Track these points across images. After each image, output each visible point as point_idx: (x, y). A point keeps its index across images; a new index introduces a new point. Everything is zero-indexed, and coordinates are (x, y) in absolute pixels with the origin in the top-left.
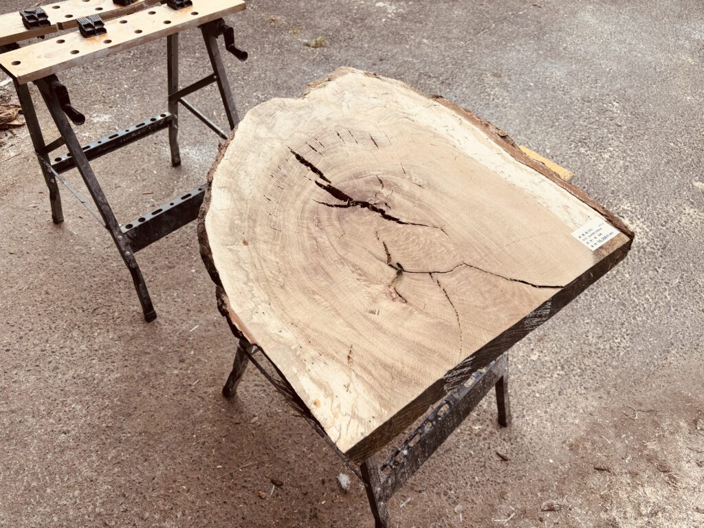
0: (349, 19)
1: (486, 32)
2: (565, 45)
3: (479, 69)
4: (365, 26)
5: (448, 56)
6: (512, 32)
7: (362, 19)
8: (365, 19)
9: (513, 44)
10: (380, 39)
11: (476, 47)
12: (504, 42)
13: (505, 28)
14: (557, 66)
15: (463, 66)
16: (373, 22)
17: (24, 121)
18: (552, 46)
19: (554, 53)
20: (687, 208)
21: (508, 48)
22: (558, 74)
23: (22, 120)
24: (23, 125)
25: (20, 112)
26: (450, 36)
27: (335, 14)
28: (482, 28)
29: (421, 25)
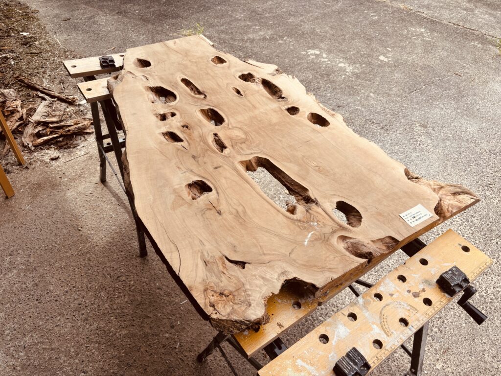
0: (318, 74)
1: (418, 92)
2: (478, 107)
3: (411, 120)
4: (330, 80)
5: (388, 108)
6: (438, 94)
7: (328, 75)
8: (330, 75)
9: (438, 103)
10: (339, 90)
11: (409, 102)
12: (431, 101)
13: (433, 90)
14: (471, 123)
15: (398, 117)
16: (335, 78)
17: (94, 130)
18: (468, 107)
19: (469, 112)
21: (434, 106)
22: (471, 129)
23: (92, 129)
24: (92, 133)
25: (92, 124)
26: (390, 93)
27: (309, 69)
28: (415, 89)
29: (370, 83)
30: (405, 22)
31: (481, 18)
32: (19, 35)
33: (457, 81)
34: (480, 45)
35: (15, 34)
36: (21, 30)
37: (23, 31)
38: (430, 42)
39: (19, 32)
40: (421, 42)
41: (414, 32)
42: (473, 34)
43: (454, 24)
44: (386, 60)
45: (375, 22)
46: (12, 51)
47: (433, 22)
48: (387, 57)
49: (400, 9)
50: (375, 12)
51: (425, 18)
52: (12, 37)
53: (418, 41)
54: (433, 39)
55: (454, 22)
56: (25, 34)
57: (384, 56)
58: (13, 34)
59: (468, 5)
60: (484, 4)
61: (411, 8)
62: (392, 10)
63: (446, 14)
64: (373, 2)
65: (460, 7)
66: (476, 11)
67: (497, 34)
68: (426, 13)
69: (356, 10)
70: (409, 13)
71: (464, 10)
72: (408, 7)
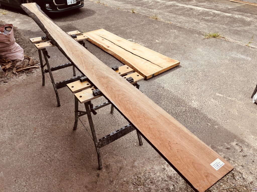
20: (212, 100)
30: (169, 28)
31: (201, 26)
33: (185, 48)
34: (198, 36)
38: (177, 35)
40: (174, 35)
41: (172, 31)
42: (196, 31)
45: (157, 28)
47: (181, 28)
49: (169, 23)
50: (157, 25)
51: (178, 26)
54: (179, 34)
55: (189, 28)
57: (158, 40)
59: (198, 21)
60: (204, 20)
61: (173, 23)
62: (165, 24)
63: (187, 25)
64: (157, 21)
65: (194, 22)
66: (200, 23)
67: (206, 31)
68: (179, 25)
69: (150, 24)
70: (171, 25)
71: (195, 23)
72: (172, 22)
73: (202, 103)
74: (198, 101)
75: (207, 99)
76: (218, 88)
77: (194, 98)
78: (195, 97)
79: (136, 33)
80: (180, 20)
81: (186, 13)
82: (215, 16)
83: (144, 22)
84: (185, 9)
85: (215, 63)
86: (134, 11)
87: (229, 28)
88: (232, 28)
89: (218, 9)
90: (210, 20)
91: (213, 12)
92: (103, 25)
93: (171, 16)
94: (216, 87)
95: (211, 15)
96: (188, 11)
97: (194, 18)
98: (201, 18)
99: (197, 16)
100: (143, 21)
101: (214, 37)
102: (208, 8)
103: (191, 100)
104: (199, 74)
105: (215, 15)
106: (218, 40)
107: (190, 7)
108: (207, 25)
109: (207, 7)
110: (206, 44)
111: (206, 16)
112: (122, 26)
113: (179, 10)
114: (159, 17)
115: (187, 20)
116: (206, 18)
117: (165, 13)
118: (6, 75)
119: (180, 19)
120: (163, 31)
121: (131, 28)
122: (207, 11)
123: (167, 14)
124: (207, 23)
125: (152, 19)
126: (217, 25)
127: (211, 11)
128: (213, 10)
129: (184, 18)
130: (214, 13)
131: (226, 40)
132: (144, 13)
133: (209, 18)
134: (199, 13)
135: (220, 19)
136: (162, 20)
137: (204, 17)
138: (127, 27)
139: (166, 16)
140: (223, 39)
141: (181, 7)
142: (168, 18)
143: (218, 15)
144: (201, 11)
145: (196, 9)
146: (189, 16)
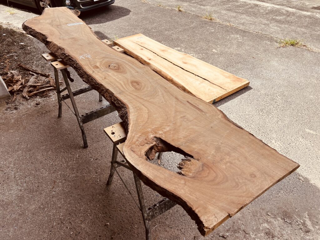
1: (231, 67)
6: (242, 67)
13: (239, 66)
18: (257, 73)
19: (257, 76)
20: (300, 139)
30: (229, 32)
31: (272, 28)
32: (19, 44)
33: (253, 61)
34: (269, 43)
35: (17, 44)
36: (20, 42)
37: (21, 42)
38: (241, 42)
39: (18, 43)
40: (236, 42)
41: (233, 37)
42: (266, 37)
43: (256, 32)
44: (216, 51)
45: (212, 33)
46: (16, 52)
47: (244, 32)
48: (217, 50)
50: (213, 28)
51: (241, 30)
52: (15, 45)
53: (235, 42)
54: (243, 40)
55: (256, 31)
56: (22, 44)
57: (215, 49)
58: (15, 44)
59: (266, 22)
60: (276, 21)
61: (234, 25)
62: (222, 27)
63: (252, 27)
64: (212, 22)
65: (262, 24)
66: (271, 25)
67: (280, 36)
68: (241, 27)
69: (203, 27)
70: (232, 28)
71: (264, 25)
72: (232, 24)
73: (287, 145)
74: (280, 142)
75: (292, 138)
76: (307, 121)
77: (274, 136)
78: (276, 135)
79: (185, 39)
80: (243, 21)
81: (250, 11)
82: (288, 16)
83: (194, 24)
84: (247, 5)
85: (299, 82)
86: (180, 9)
87: (311, 32)
88: (314, 32)
89: (291, 6)
90: (283, 20)
91: (286, 10)
92: (141, 29)
93: (230, 15)
94: (304, 119)
95: (284, 14)
96: (252, 8)
97: (261, 17)
98: (270, 18)
99: (265, 14)
100: (193, 22)
101: (292, 45)
102: (278, 5)
103: (270, 139)
104: (278, 99)
105: (288, 14)
106: (297, 49)
107: (254, 3)
108: (280, 27)
109: (278, 3)
110: (281, 54)
111: (276, 16)
112: (166, 30)
113: (240, 7)
114: (214, 16)
115: (251, 21)
116: (277, 18)
117: (222, 11)
118: (14, 99)
119: (243, 19)
120: (220, 37)
121: (178, 32)
122: (277, 8)
123: (224, 12)
124: (280, 25)
125: (205, 19)
126: (293, 27)
127: (283, 9)
128: (286, 7)
129: (248, 18)
130: (288, 11)
131: (309, 49)
132: (193, 11)
133: (281, 18)
134: (267, 11)
135: (296, 19)
136: (218, 20)
137: (275, 17)
138: (172, 30)
139: (222, 15)
140: (305, 48)
141: (242, 3)
142: (226, 18)
143: (294, 14)
144: (269, 8)
145: (263, 6)
146: (255, 15)
